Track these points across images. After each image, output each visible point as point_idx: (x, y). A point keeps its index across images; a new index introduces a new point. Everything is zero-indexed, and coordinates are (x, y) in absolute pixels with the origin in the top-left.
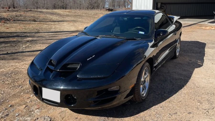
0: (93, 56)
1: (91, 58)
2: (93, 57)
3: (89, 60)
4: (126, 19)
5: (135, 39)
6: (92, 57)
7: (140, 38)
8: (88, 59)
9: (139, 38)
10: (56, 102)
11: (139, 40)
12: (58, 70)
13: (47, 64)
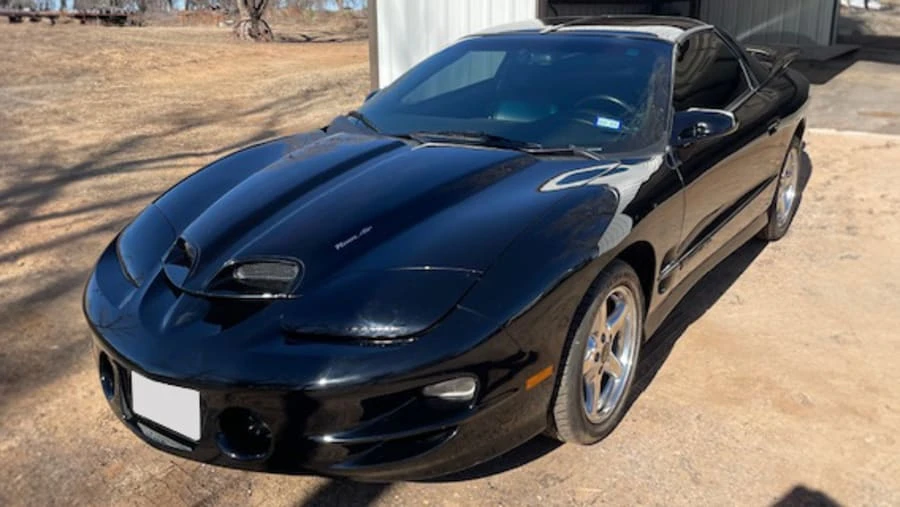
0: (365, 231)
1: (355, 237)
3: (342, 248)
4: (548, 58)
5: (573, 154)
6: (358, 234)
7: (600, 149)
9: (595, 149)
11: (592, 156)
12: (202, 293)
13: (164, 259)
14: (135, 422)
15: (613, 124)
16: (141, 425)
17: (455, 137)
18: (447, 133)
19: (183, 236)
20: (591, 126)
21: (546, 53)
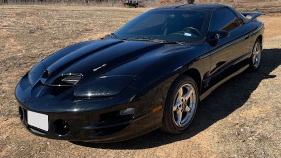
0: (104, 65)
1: (100, 67)
2: (103, 67)
3: (95, 71)
4: (173, 15)
5: (175, 43)
7: (184, 42)
8: (94, 69)
10: (44, 130)
11: (181, 44)
12: (50, 85)
13: (41, 77)
14: (29, 127)
15: (189, 35)
16: (31, 129)
17: (140, 39)
18: (138, 38)
19: (48, 70)
20: (182, 36)
21: (173, 14)
